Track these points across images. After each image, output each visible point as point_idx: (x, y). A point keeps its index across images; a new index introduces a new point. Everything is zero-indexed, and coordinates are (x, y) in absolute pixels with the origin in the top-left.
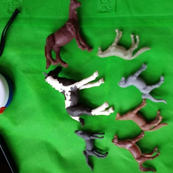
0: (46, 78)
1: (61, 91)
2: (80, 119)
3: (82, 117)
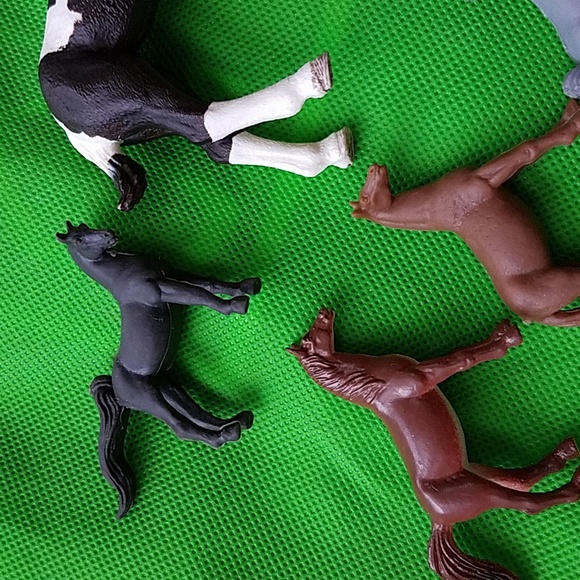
2: (119, 160)
3: (135, 153)
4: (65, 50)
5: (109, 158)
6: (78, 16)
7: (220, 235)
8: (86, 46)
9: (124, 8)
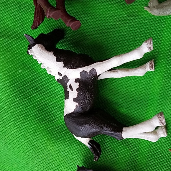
0: (30, 47)
1: (58, 77)
2: (91, 142)
4: (73, 113)
5: (88, 142)
6: (77, 104)
7: (125, 162)
8: (80, 112)
9: (91, 100)
